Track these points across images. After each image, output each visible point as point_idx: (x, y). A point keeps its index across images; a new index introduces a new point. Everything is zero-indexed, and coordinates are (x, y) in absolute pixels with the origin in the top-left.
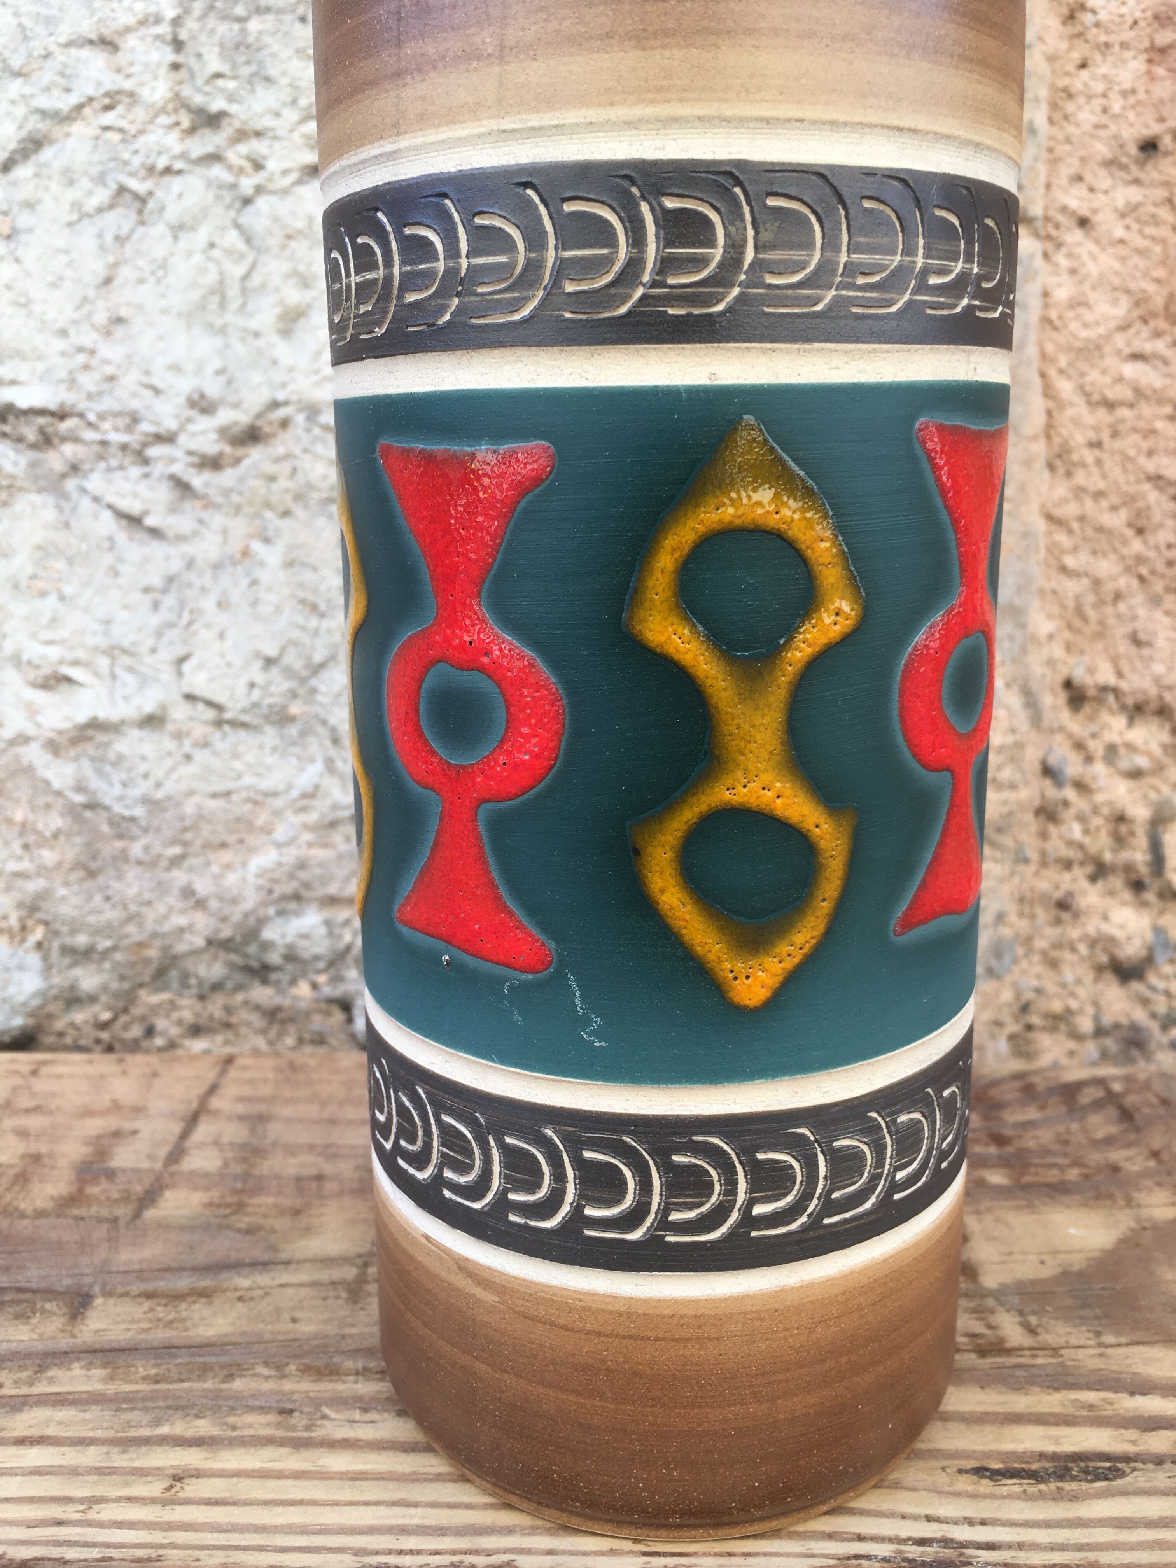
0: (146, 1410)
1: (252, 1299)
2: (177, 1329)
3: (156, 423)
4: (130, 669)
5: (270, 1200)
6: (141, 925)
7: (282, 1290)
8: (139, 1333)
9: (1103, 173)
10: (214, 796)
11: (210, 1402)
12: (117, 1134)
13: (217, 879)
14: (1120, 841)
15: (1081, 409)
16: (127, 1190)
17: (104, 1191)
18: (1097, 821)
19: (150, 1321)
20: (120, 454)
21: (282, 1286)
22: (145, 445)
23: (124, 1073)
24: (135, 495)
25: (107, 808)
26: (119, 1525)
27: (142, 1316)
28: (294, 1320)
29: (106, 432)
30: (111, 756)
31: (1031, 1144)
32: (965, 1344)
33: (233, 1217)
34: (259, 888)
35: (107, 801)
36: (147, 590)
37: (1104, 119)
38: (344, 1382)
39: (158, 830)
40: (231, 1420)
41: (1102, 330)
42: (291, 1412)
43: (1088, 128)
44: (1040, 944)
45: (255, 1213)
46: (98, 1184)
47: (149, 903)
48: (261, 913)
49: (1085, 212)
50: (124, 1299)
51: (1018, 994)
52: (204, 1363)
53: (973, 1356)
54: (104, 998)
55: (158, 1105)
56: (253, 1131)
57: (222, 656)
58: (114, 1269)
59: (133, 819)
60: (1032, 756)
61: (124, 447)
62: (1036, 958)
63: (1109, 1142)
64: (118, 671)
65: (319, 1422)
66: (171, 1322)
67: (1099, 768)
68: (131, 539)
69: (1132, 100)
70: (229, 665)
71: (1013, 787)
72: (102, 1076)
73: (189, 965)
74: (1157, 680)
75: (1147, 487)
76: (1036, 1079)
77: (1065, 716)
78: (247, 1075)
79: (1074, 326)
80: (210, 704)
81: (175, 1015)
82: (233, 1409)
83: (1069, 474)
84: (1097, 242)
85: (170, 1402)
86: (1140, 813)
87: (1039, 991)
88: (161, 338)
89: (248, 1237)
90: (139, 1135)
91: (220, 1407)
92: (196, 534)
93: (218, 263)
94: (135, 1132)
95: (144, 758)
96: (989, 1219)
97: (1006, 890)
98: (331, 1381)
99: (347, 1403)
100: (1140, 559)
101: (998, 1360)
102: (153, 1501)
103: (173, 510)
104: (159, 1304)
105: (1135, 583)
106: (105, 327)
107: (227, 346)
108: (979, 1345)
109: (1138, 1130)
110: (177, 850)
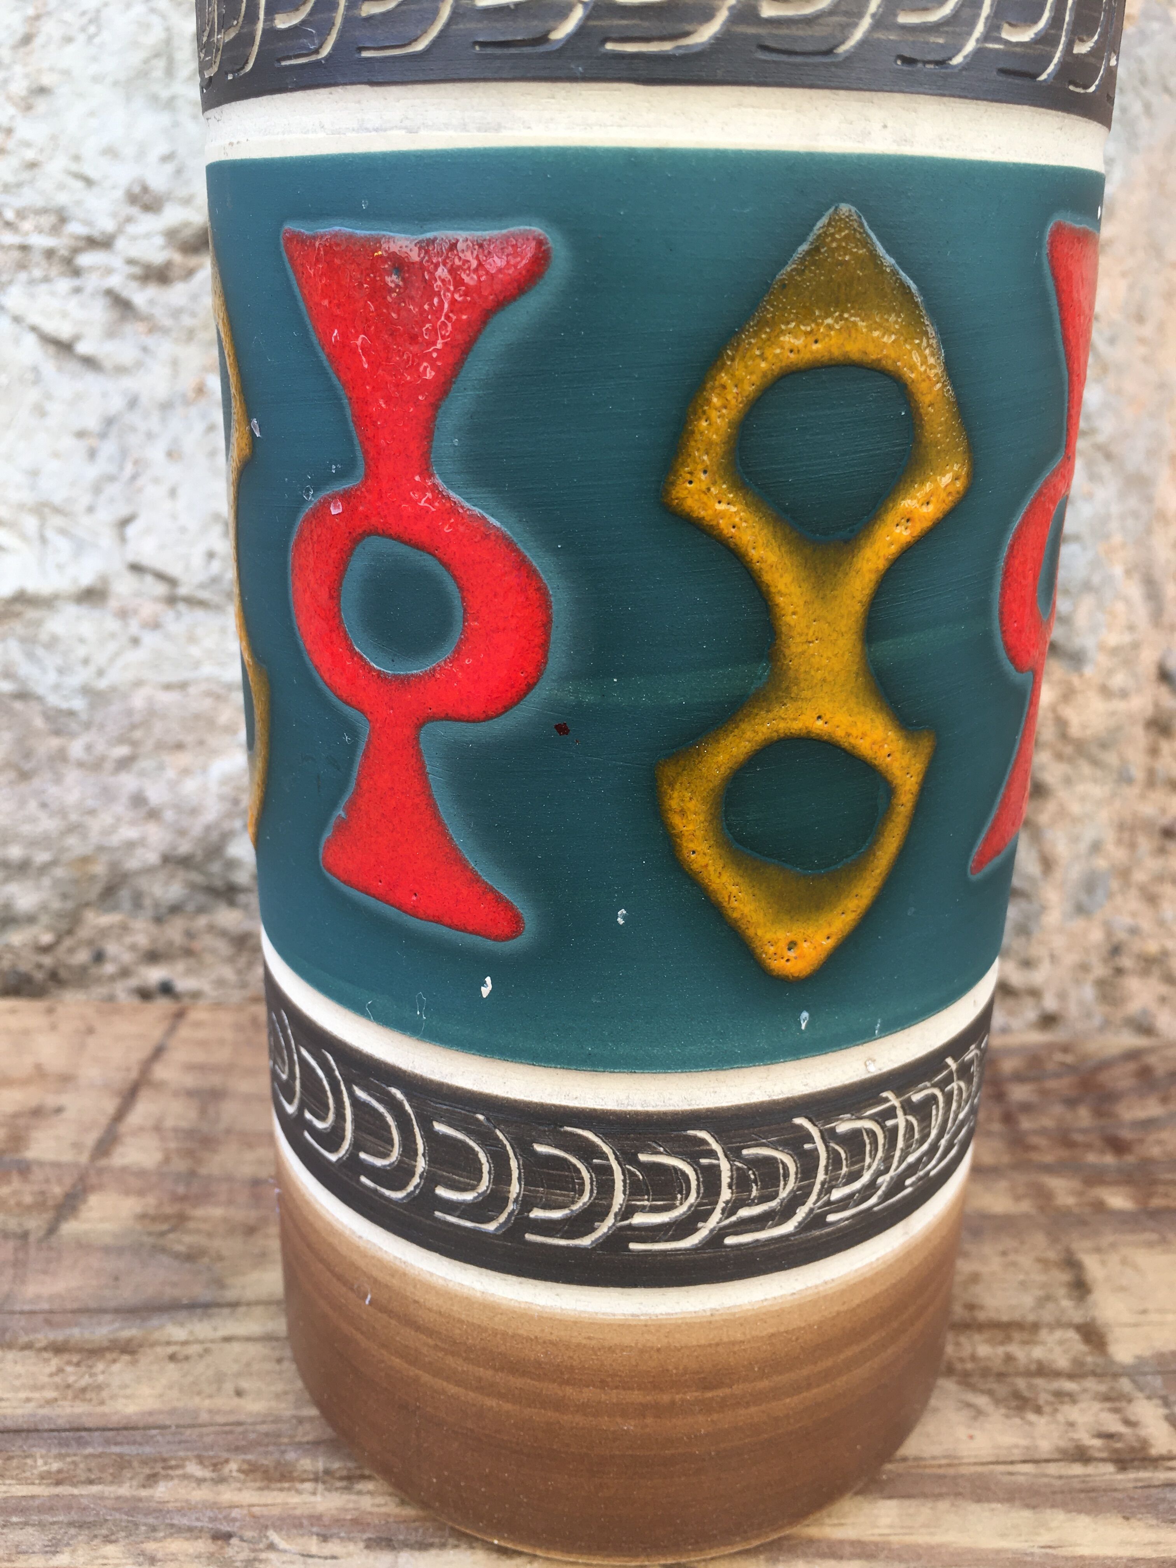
0: (41, 1525)
1: (187, 1358)
2: (90, 1400)
3: (87, 223)
4: (63, 532)
5: (217, 1212)
6: (84, 837)
7: (227, 1346)
8: (41, 1406)
10: (168, 687)
11: (125, 1517)
12: (37, 1112)
13: (173, 785)
16: (42, 1193)
17: (15, 1193)
19: (57, 1387)
20: (44, 263)
21: (227, 1339)
22: (76, 251)
23: (53, 1027)
24: (64, 315)
25: (39, 699)
27: (46, 1379)
28: (239, 1393)
29: (27, 234)
30: (44, 636)
31: (1156, 1151)
32: (1100, 1450)
33: (171, 1236)
34: (222, 798)
35: (40, 690)
36: (81, 434)
38: (299, 1492)
39: (102, 727)
40: (150, 1547)
42: (227, 1537)
44: (1139, 877)
45: (198, 1231)
46: (9, 1182)
47: (92, 812)
48: (226, 825)
50: (27, 1353)
51: (1109, 934)
52: (121, 1456)
53: (1110, 1468)
54: (45, 919)
55: (91, 1073)
56: (203, 1112)
57: (174, 517)
58: (17, 1308)
59: (71, 713)
60: (1149, 657)
61: (50, 254)
62: (1132, 894)
64: (50, 534)
65: (263, 1556)
66: (84, 1390)
68: (60, 369)
70: (183, 530)
71: (1124, 694)
72: (26, 1032)
73: (143, 883)
76: (1152, 1060)
78: (201, 1034)
80: (161, 576)
81: (128, 940)
82: (154, 1529)
85: (74, 1516)
87: (1132, 930)
88: (92, 114)
89: (187, 1265)
90: (65, 1115)
91: (136, 1525)
92: (139, 365)
93: (164, 17)
94: (59, 1110)
95: (82, 640)
96: (1114, 1259)
97: (1104, 815)
98: (281, 1490)
99: (301, 1526)
101: (1143, 1474)
103: (111, 333)
104: (69, 1363)
106: (23, 99)
107: (176, 124)
108: (1116, 1451)
110: (123, 751)
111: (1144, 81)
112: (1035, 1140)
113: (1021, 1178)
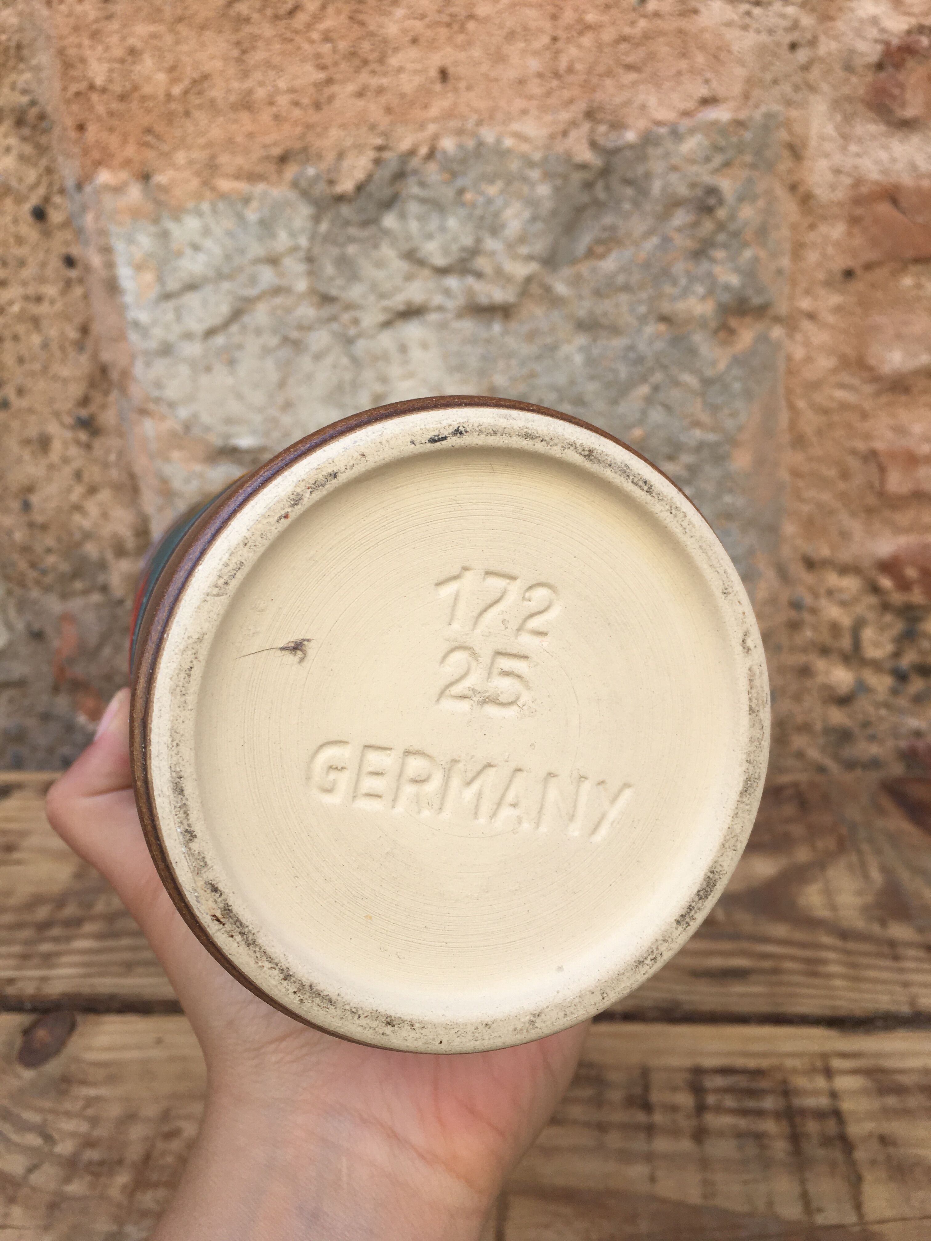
9: (822, 288)
14: (836, 636)
15: (810, 415)
18: (822, 628)
37: (821, 259)
41: (821, 374)
43: (813, 265)
49: (812, 311)
51: (776, 718)
60: (782, 597)
62: (787, 699)
63: (789, 820)
67: (823, 601)
69: (839, 248)
74: (854, 555)
75: (848, 456)
77: (804, 574)
79: (804, 372)
83: (803, 449)
84: (819, 326)
86: (847, 623)
87: (787, 715)
100: (843, 493)
105: (841, 505)
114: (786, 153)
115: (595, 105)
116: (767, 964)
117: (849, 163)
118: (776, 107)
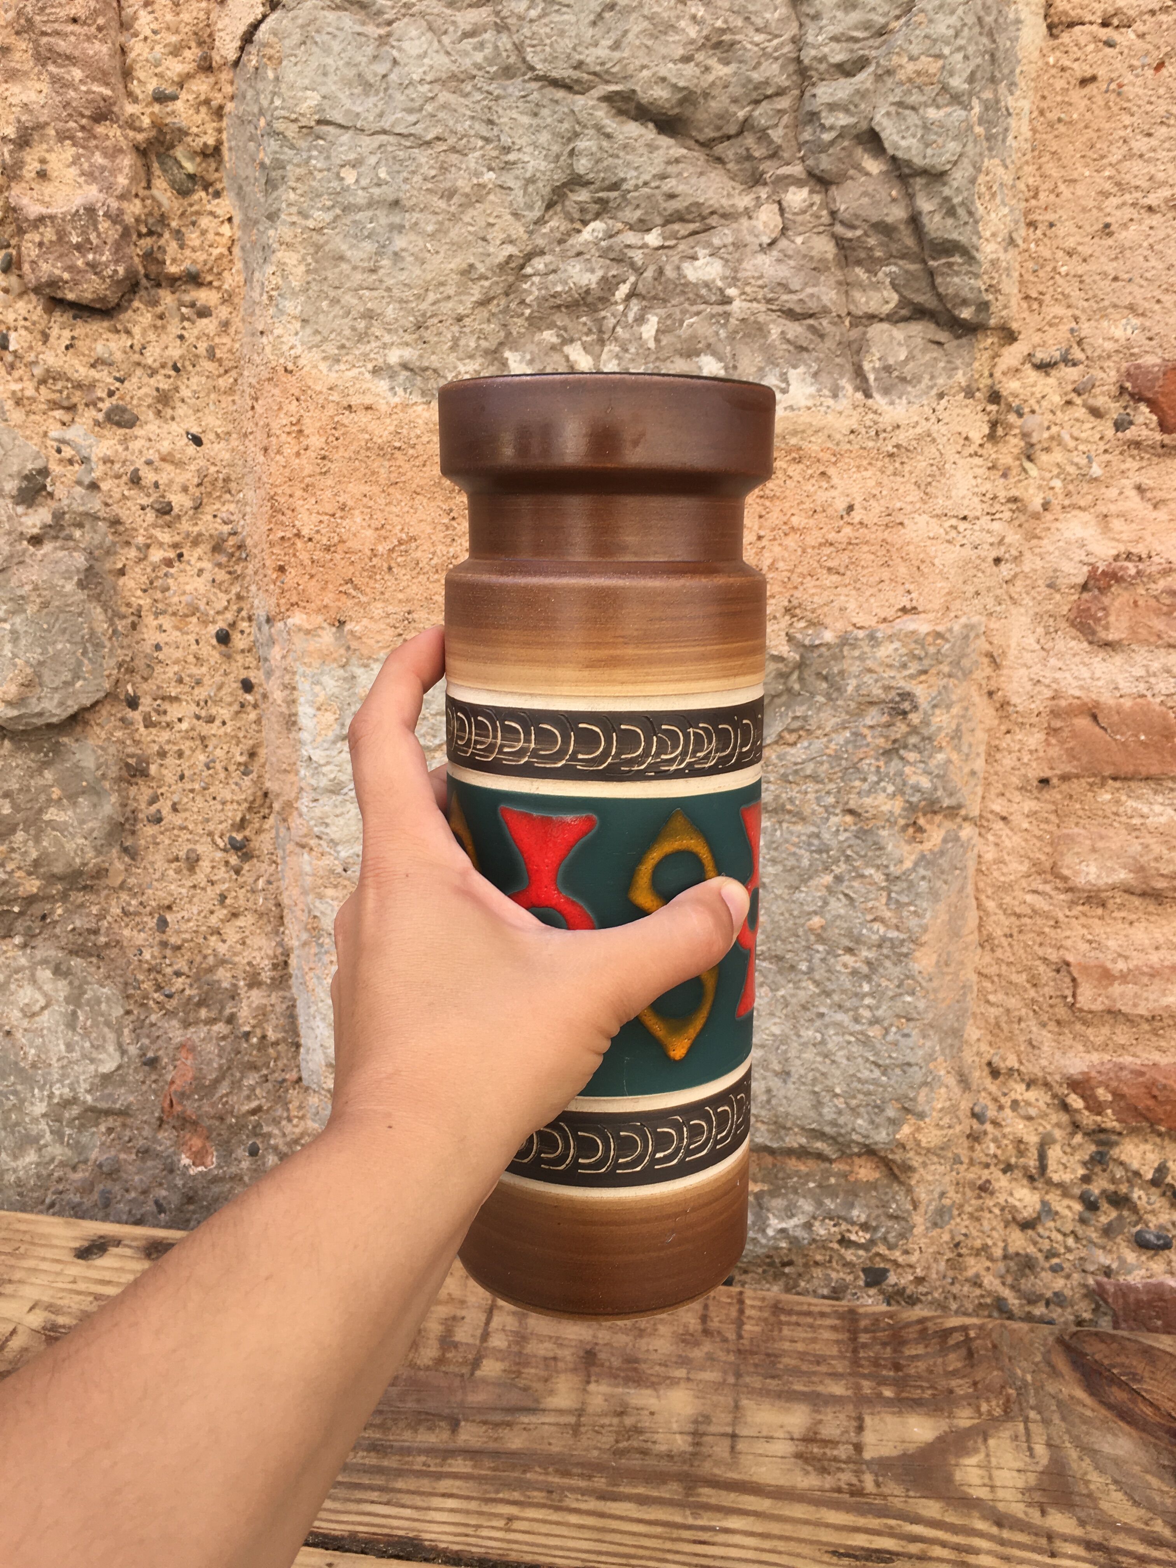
0: (492, 1484)
1: (529, 1430)
2: (499, 1442)
5: (533, 1371)
7: (542, 1426)
8: (483, 1443)
9: (1017, 793)
11: (518, 1483)
12: (455, 1318)
14: (1021, 1153)
15: (1002, 917)
16: (465, 1357)
17: (455, 1356)
18: (1006, 1142)
19: (487, 1437)
21: (542, 1424)
26: (490, 1538)
27: (483, 1434)
28: (550, 1444)
31: (913, 1371)
32: (847, 1489)
33: (516, 1380)
37: (1018, 764)
38: (574, 1479)
40: (528, 1493)
41: (1012, 877)
42: (552, 1492)
43: (1008, 768)
44: (968, 1209)
45: (526, 1379)
46: (451, 1351)
49: (1004, 814)
50: (474, 1423)
51: (953, 1238)
52: (513, 1463)
53: (848, 1496)
55: (471, 1299)
56: (520, 1323)
58: (467, 1406)
60: (965, 1105)
62: (965, 1217)
63: (954, 1373)
65: (564, 1499)
66: (496, 1438)
67: (1008, 1112)
69: (1035, 756)
71: (951, 1126)
74: (1043, 1069)
75: (1038, 963)
76: (929, 1324)
77: (988, 1082)
79: (996, 874)
82: (528, 1488)
83: (992, 950)
84: (1012, 830)
85: (501, 1482)
86: (1033, 1139)
87: (965, 1235)
89: (524, 1393)
90: (466, 1320)
91: (522, 1486)
94: (463, 1318)
96: (877, 1418)
97: (946, 1180)
98: (567, 1478)
99: (575, 1490)
100: (1033, 1001)
101: (858, 1499)
102: (500, 1529)
104: (489, 1428)
105: (1031, 1014)
108: (852, 1490)
109: (972, 1366)
111: (942, 872)
112: (863, 1362)
113: (851, 1380)
114: (986, 660)
115: (795, 602)
116: (914, 1548)
117: (1048, 675)
118: (975, 619)
